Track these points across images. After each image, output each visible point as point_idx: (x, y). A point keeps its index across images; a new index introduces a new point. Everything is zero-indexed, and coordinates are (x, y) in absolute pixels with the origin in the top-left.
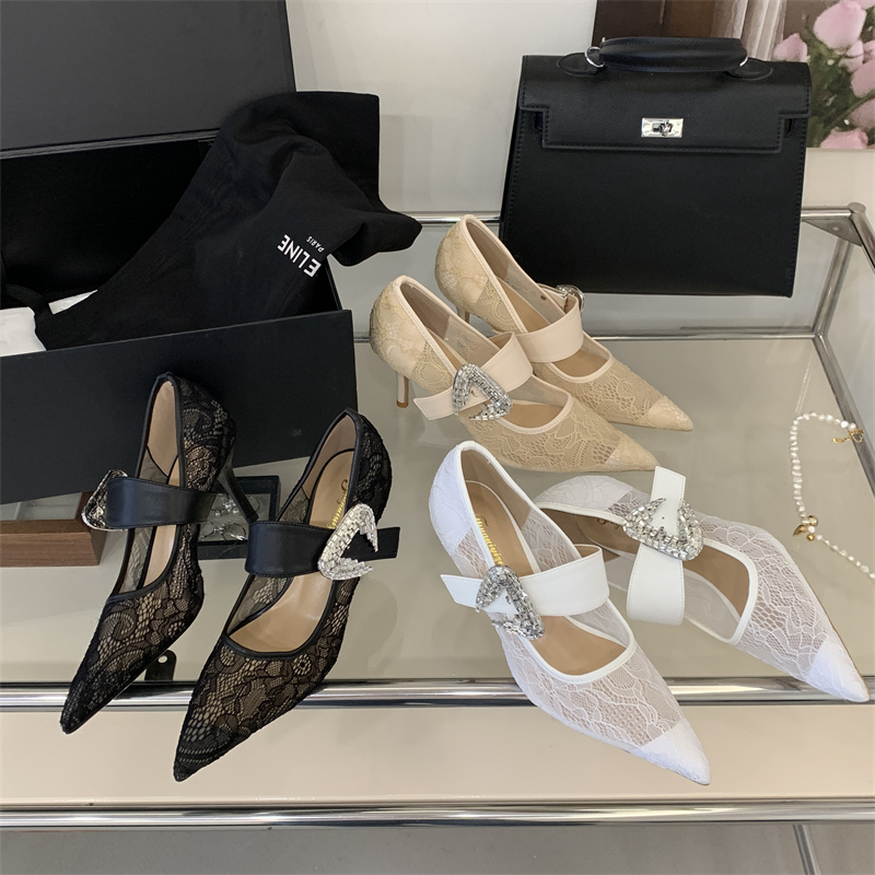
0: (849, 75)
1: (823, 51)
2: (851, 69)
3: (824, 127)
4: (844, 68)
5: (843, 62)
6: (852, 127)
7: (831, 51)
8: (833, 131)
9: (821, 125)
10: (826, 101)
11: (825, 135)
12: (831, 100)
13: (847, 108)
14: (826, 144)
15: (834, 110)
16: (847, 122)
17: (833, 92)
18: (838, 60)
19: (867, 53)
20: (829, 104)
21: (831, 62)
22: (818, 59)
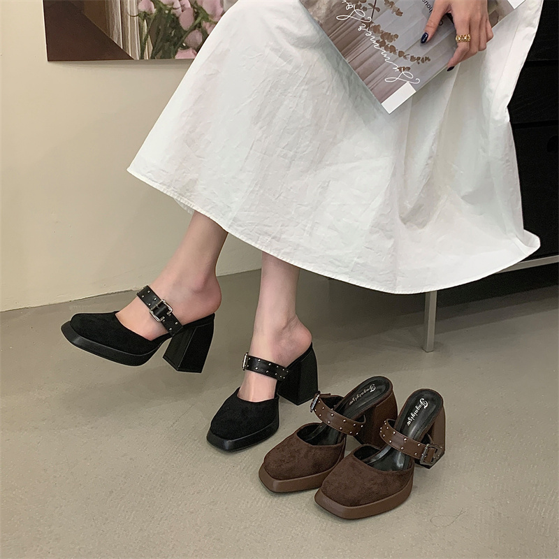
0: (178, 18)
1: (161, 6)
2: (177, 15)
3: (175, 47)
4: (174, 15)
5: (173, 11)
6: (187, 48)
7: (165, 5)
8: (179, 50)
9: (173, 47)
10: (171, 33)
11: (176, 52)
12: (173, 33)
13: (182, 37)
14: (177, 57)
15: (176, 38)
16: (184, 45)
17: (173, 28)
18: (170, 11)
19: (182, 6)
20: (173, 35)
21: (167, 12)
22: (160, 10)
